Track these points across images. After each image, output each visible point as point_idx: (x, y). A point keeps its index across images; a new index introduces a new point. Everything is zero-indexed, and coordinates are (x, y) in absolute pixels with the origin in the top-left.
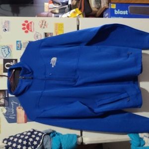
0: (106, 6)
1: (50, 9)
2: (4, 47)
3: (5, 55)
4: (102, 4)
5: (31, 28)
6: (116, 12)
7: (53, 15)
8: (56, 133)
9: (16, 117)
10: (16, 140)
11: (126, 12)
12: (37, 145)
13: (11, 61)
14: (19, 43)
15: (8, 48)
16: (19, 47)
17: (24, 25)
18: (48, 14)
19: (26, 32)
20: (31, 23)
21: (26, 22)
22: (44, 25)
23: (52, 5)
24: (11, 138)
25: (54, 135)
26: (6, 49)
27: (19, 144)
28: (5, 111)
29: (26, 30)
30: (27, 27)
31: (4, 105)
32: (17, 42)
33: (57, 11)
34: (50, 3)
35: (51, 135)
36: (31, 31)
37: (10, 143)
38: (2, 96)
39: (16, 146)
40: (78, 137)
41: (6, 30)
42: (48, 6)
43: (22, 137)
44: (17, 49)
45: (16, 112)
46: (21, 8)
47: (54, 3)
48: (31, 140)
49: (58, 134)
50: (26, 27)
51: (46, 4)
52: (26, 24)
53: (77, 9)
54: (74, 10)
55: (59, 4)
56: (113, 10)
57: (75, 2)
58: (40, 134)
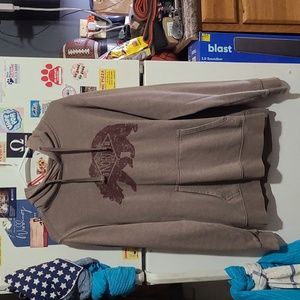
0: (193, 36)
1: (90, 31)
3: (10, 127)
4: (186, 34)
6: (211, 49)
7: (96, 43)
8: (100, 265)
9: (28, 236)
10: (28, 279)
11: (228, 49)
12: (66, 290)
13: (20, 136)
14: (35, 105)
15: (16, 113)
16: (35, 112)
17: (44, 72)
18: (86, 43)
19: (49, 85)
20: (57, 68)
21: (49, 66)
22: (80, 72)
23: (94, 25)
24: (21, 276)
25: (96, 269)
26: (13, 116)
27: (34, 286)
28: (9, 225)
29: (49, 81)
31: (7, 216)
32: (32, 102)
33: (103, 35)
34: (90, 20)
35: (91, 268)
36: (57, 83)
37: (18, 285)
38: (4, 200)
39: (30, 291)
40: (138, 272)
41: (11, 81)
42: (86, 26)
43: (40, 273)
44: (32, 116)
45: (28, 228)
46: (37, 29)
47: (97, 19)
48: (56, 280)
49: (104, 267)
50: (47, 75)
51: (83, 22)
52: (49, 70)
53: (141, 38)
55: (108, 23)
57: (136, 25)
58: (72, 269)
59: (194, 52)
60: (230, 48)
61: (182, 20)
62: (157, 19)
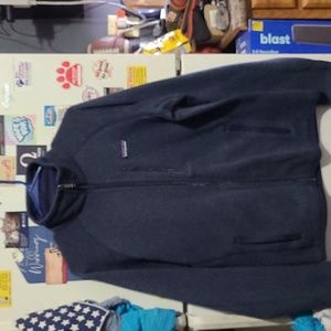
0: (241, 25)
1: (119, 28)
2: (18, 120)
3: (21, 138)
4: (233, 22)
5: (76, 78)
6: (264, 40)
7: (127, 42)
8: (131, 306)
9: (43, 270)
11: (285, 40)
13: (32, 149)
14: (49, 111)
15: (27, 121)
16: (50, 120)
17: (60, 71)
18: (115, 42)
19: (66, 86)
20: (76, 66)
21: (66, 64)
22: (103, 70)
23: (125, 21)
24: (34, 321)
25: (125, 311)
26: (23, 125)
28: (20, 257)
29: (66, 81)
30: (68, 76)
31: (17, 245)
32: (47, 108)
33: (136, 33)
34: (120, 16)
35: (119, 309)
36: (76, 84)
38: (13, 226)
40: (178, 315)
41: (21, 83)
42: (115, 23)
44: (47, 124)
45: (43, 260)
46: (57, 28)
47: (128, 14)
49: (135, 308)
50: (64, 75)
51: (112, 18)
52: (66, 69)
53: (179, 31)
54: (172, 34)
55: (141, 18)
56: (256, 35)
57: (173, 16)
58: (95, 314)
59: (243, 44)
60: (287, 38)
61: (227, 7)
62: (197, 7)
